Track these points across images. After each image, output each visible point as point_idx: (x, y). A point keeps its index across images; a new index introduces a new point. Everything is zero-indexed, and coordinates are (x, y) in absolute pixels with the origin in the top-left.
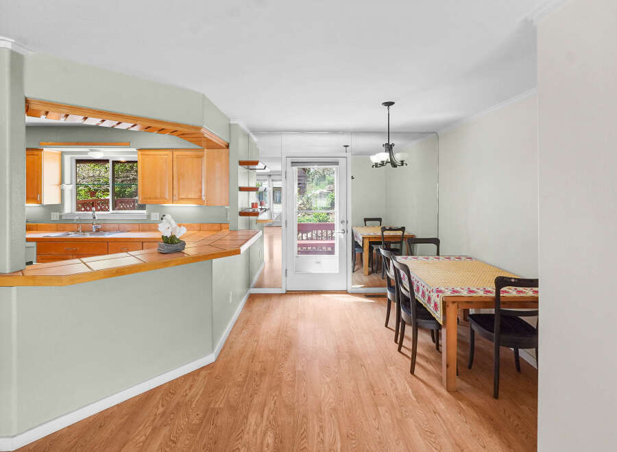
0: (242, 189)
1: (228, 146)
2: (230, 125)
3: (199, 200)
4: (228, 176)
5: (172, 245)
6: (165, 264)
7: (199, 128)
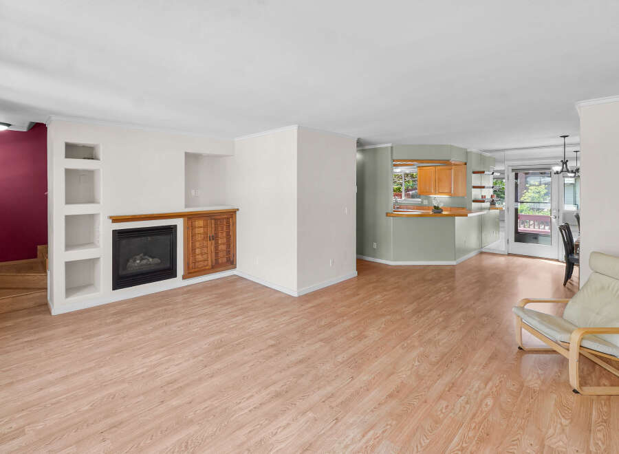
0: (474, 187)
1: (466, 164)
2: (467, 152)
3: (449, 193)
4: (467, 180)
5: (437, 210)
6: (435, 216)
7: (448, 160)
